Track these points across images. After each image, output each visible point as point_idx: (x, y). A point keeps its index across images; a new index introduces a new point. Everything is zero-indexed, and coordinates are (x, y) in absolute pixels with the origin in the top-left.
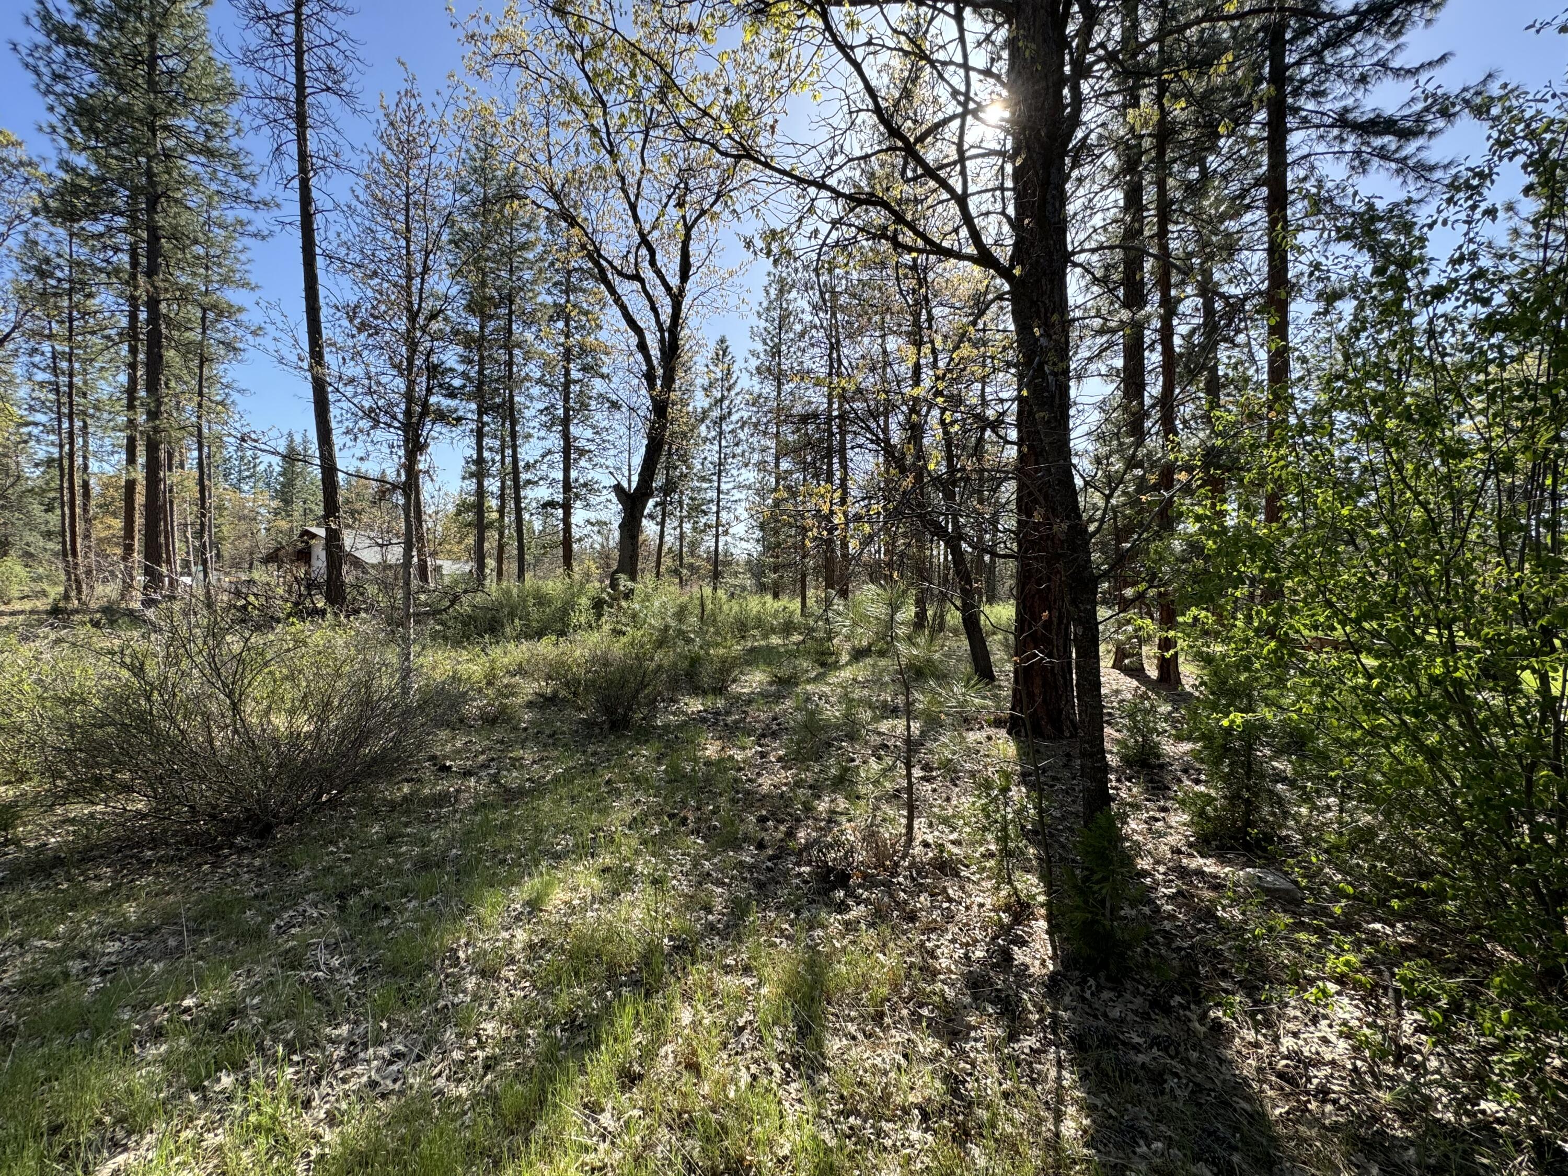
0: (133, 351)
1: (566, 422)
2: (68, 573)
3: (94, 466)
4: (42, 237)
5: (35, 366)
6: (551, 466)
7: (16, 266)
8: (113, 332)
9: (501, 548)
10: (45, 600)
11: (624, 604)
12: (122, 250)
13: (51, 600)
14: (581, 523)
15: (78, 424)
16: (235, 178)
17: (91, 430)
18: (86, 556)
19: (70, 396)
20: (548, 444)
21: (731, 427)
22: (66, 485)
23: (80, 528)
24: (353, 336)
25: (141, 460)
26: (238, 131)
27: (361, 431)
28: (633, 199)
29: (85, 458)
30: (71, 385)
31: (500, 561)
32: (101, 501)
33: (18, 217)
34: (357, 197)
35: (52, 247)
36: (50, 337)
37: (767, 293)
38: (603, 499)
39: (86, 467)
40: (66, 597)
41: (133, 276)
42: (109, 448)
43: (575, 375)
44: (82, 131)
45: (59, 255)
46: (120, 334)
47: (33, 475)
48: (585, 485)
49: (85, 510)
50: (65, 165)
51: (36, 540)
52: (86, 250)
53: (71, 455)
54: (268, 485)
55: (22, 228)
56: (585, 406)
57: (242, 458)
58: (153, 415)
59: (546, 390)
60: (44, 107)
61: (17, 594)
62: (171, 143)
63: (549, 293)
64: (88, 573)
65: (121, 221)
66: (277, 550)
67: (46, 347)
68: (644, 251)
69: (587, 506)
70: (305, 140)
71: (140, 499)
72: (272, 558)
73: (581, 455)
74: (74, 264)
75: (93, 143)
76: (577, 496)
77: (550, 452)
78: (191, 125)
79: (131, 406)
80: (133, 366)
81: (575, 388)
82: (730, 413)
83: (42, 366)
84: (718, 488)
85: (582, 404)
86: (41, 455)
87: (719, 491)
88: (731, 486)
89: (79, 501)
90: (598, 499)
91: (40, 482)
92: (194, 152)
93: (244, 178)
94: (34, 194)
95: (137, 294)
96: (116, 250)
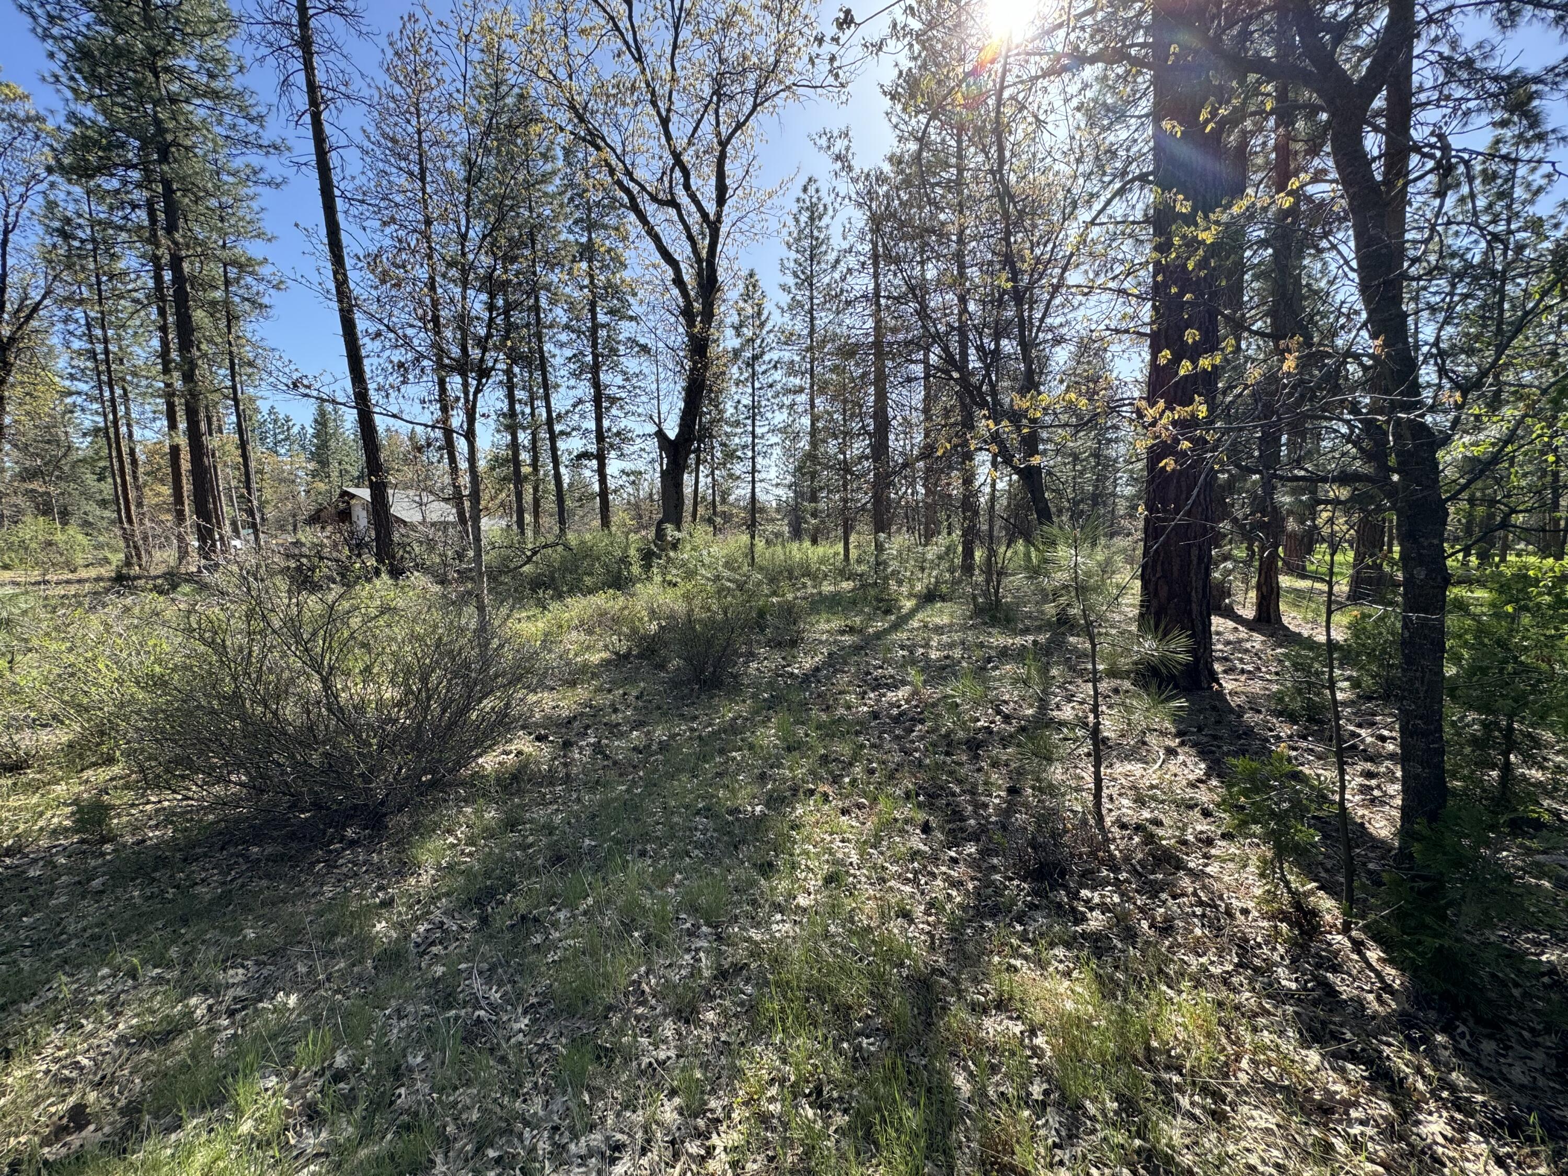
0: (162, 313)
1: (595, 369)
2: (126, 540)
3: (137, 433)
4: (59, 195)
5: (70, 333)
6: (583, 416)
7: (40, 230)
8: (140, 295)
9: (536, 502)
10: (108, 567)
11: (672, 554)
12: (139, 206)
13: (113, 567)
14: (616, 474)
15: (118, 392)
16: (242, 121)
17: (131, 396)
18: (141, 523)
19: (107, 361)
20: (579, 393)
21: (764, 367)
22: (114, 454)
23: (132, 495)
24: (376, 288)
25: (182, 426)
26: (241, 69)
27: (392, 387)
28: (664, 113)
29: (129, 426)
30: (107, 352)
31: (536, 514)
32: (149, 468)
33: (34, 176)
34: (368, 137)
35: (71, 207)
36: (81, 302)
37: (797, 220)
38: (636, 448)
39: (131, 435)
40: (128, 564)
41: (154, 234)
42: (151, 415)
43: (602, 318)
44: (85, 78)
45: (80, 216)
46: (148, 297)
47: (83, 445)
48: (618, 434)
49: (135, 478)
50: (72, 117)
51: (93, 509)
52: (104, 208)
53: (115, 422)
54: (303, 447)
55: (39, 187)
56: (614, 351)
57: (275, 421)
58: (188, 377)
59: (574, 336)
60: (44, 54)
61: (81, 562)
62: (175, 87)
63: (570, 231)
64: (145, 539)
65: (135, 175)
66: (319, 511)
67: (79, 314)
68: (678, 174)
69: (622, 456)
70: (313, 69)
71: (185, 465)
72: (315, 519)
73: (612, 403)
74: (94, 223)
75: (97, 91)
76: (612, 446)
77: (580, 401)
78: (192, 64)
79: (166, 371)
80: (163, 329)
81: (603, 333)
82: (763, 353)
83: (78, 332)
84: (753, 433)
85: (611, 350)
86: (88, 424)
87: (754, 436)
88: (765, 429)
89: (128, 468)
90: (632, 449)
91: (91, 453)
92: (198, 96)
93: (252, 120)
94: (46, 150)
95: (159, 253)
96: (134, 207)
